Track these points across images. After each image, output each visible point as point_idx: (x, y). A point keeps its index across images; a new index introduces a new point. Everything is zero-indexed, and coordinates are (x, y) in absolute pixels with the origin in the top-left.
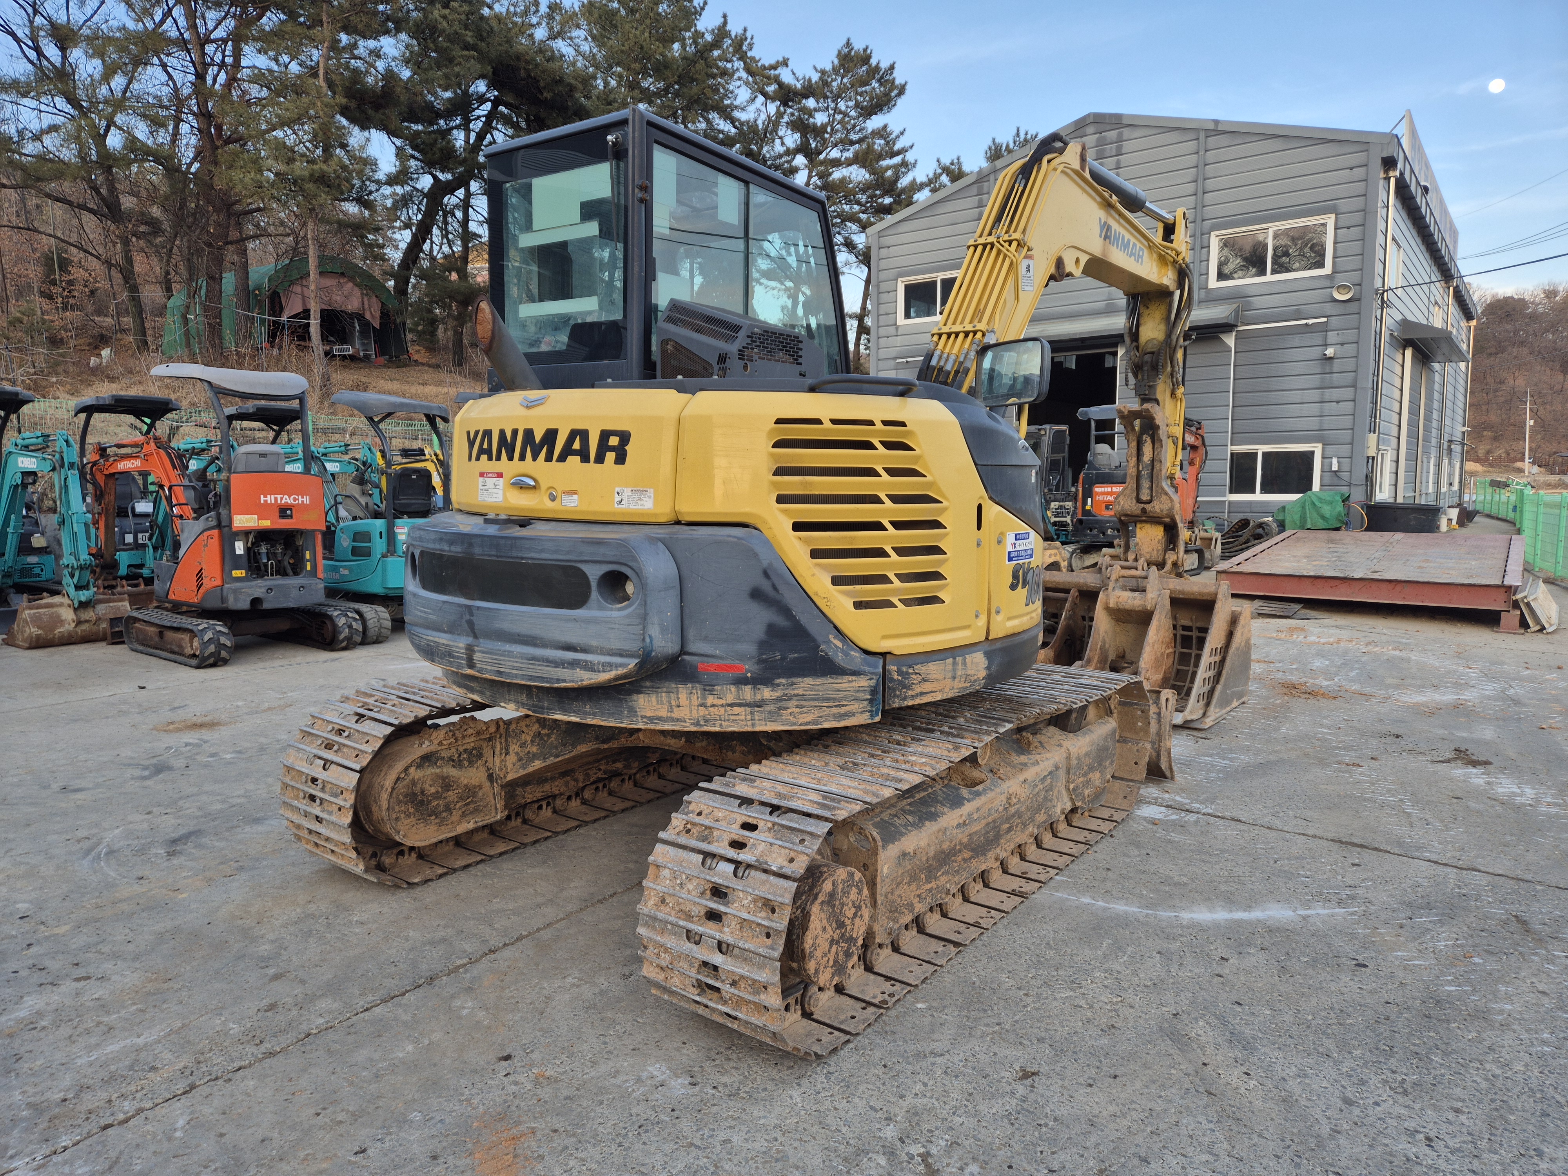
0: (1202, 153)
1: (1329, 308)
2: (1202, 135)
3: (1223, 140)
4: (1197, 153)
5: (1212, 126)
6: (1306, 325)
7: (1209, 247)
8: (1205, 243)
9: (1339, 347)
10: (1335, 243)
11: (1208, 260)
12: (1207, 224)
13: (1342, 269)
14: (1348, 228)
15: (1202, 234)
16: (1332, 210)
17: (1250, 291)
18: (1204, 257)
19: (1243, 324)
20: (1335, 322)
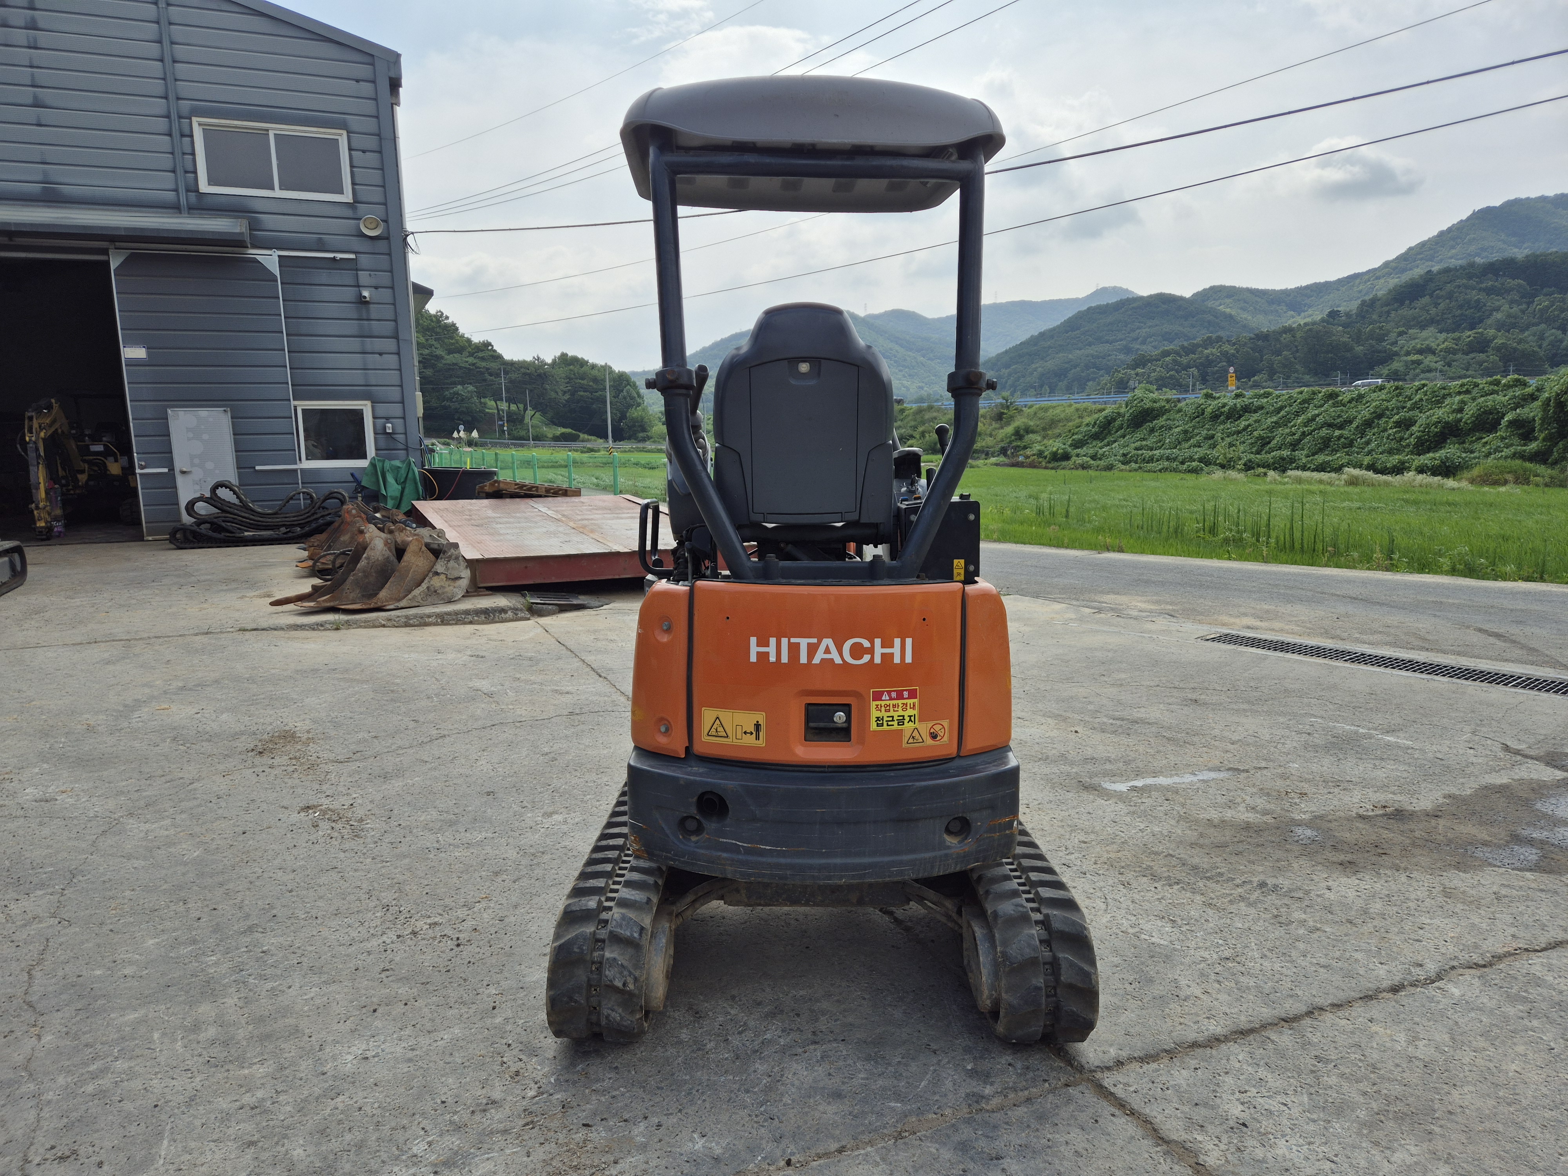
1: (357, 243)
6: (334, 258)
7: (191, 136)
8: (186, 131)
9: (373, 289)
10: (352, 166)
11: (193, 154)
12: (185, 105)
13: (364, 200)
14: (364, 152)
15: (180, 117)
16: (343, 125)
17: (259, 206)
18: (188, 149)
19: (255, 247)
20: (364, 260)
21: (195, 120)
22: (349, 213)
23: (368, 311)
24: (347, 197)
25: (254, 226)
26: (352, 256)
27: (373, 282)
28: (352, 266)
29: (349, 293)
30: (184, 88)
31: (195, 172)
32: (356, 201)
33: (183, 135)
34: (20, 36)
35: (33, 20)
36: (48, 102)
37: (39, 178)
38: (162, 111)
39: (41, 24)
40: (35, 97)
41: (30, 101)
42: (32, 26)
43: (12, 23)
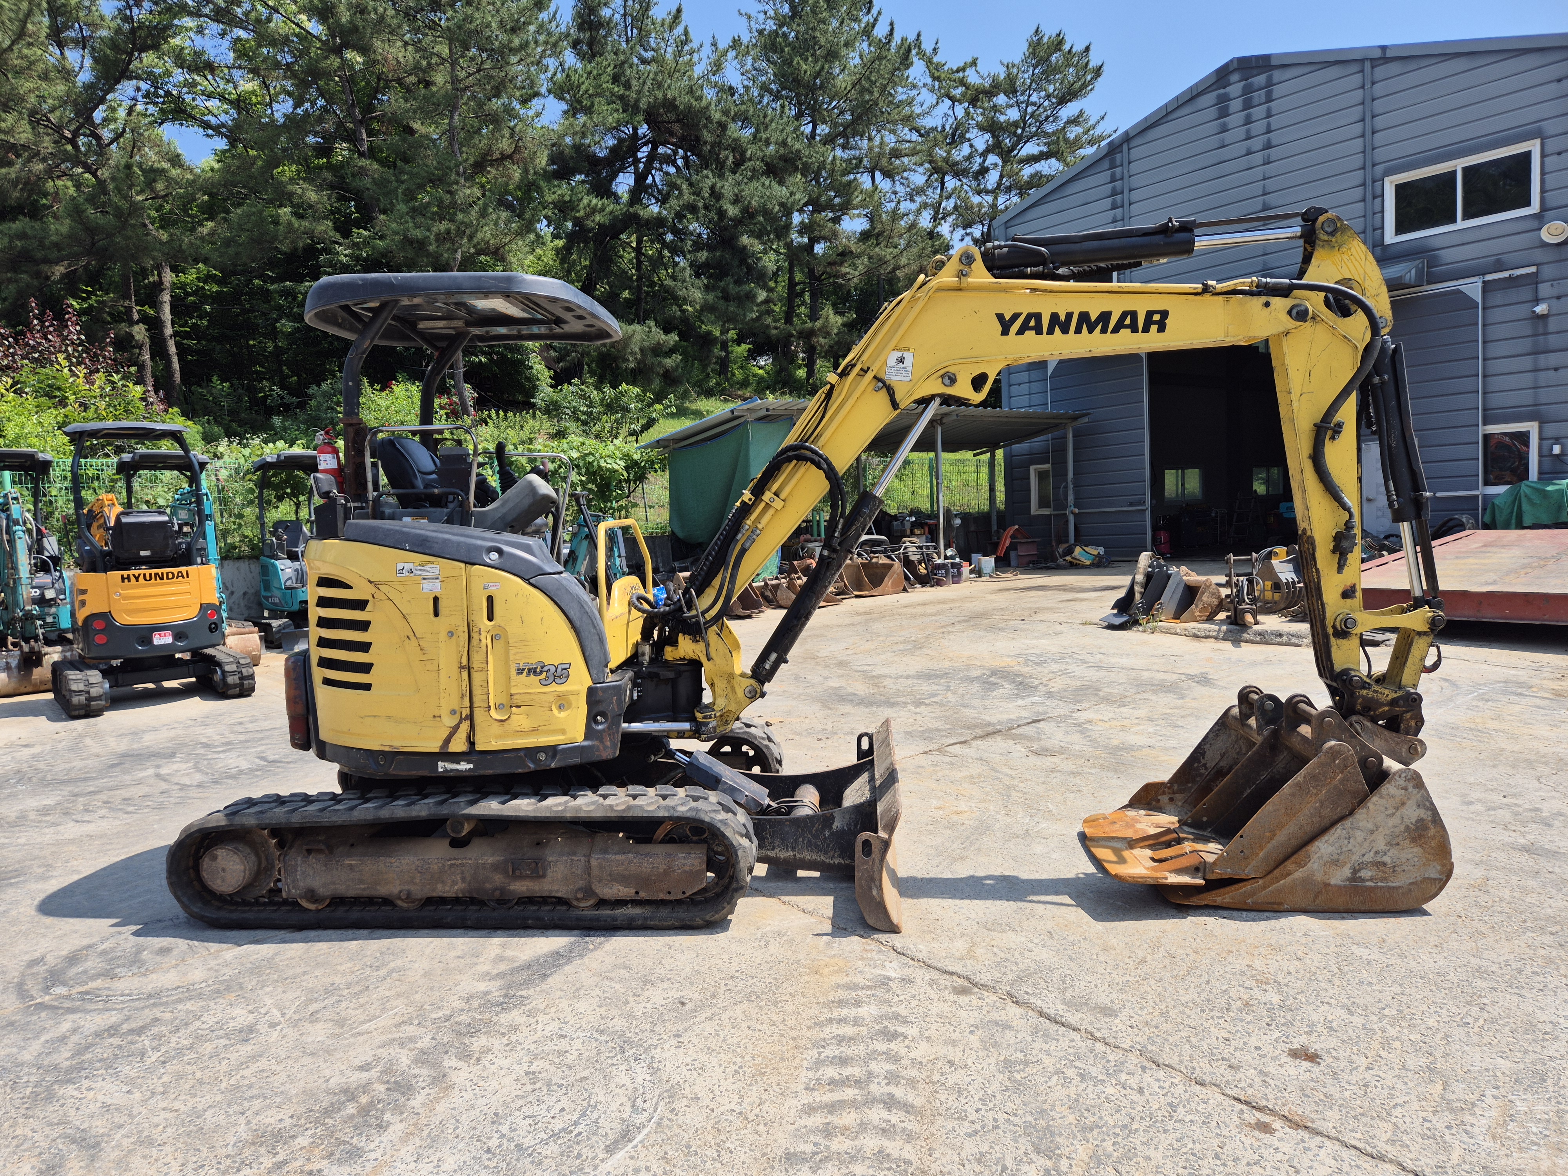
0: (1368, 86)
1: (1539, 255)
2: (1368, 65)
3: (1393, 68)
4: (1363, 87)
5: (1378, 54)
6: (1511, 277)
7: (1382, 195)
8: (1378, 191)
9: (1554, 301)
10: (1543, 173)
11: (1383, 211)
12: (1379, 169)
13: (1554, 205)
14: (1559, 154)
15: (1374, 182)
16: (1538, 134)
17: (1437, 243)
18: (1378, 208)
19: (1430, 283)
20: (1548, 271)
21: (1387, 180)
22: (1535, 224)
23: (1546, 325)
24: (1535, 207)
25: (1433, 262)
26: (1533, 269)
27: (1555, 292)
28: (1534, 280)
29: (1522, 311)
30: (1381, 155)
31: (1383, 228)
32: (1544, 208)
33: (1374, 198)
34: (1258, 158)
35: (1269, 141)
36: (1273, 204)
37: (1260, 268)
38: (1359, 180)
39: (1274, 143)
40: (1264, 203)
41: (1260, 207)
42: (1268, 146)
43: (1254, 149)
